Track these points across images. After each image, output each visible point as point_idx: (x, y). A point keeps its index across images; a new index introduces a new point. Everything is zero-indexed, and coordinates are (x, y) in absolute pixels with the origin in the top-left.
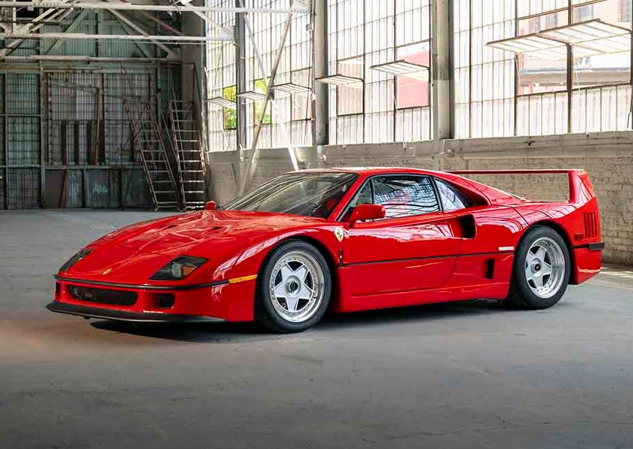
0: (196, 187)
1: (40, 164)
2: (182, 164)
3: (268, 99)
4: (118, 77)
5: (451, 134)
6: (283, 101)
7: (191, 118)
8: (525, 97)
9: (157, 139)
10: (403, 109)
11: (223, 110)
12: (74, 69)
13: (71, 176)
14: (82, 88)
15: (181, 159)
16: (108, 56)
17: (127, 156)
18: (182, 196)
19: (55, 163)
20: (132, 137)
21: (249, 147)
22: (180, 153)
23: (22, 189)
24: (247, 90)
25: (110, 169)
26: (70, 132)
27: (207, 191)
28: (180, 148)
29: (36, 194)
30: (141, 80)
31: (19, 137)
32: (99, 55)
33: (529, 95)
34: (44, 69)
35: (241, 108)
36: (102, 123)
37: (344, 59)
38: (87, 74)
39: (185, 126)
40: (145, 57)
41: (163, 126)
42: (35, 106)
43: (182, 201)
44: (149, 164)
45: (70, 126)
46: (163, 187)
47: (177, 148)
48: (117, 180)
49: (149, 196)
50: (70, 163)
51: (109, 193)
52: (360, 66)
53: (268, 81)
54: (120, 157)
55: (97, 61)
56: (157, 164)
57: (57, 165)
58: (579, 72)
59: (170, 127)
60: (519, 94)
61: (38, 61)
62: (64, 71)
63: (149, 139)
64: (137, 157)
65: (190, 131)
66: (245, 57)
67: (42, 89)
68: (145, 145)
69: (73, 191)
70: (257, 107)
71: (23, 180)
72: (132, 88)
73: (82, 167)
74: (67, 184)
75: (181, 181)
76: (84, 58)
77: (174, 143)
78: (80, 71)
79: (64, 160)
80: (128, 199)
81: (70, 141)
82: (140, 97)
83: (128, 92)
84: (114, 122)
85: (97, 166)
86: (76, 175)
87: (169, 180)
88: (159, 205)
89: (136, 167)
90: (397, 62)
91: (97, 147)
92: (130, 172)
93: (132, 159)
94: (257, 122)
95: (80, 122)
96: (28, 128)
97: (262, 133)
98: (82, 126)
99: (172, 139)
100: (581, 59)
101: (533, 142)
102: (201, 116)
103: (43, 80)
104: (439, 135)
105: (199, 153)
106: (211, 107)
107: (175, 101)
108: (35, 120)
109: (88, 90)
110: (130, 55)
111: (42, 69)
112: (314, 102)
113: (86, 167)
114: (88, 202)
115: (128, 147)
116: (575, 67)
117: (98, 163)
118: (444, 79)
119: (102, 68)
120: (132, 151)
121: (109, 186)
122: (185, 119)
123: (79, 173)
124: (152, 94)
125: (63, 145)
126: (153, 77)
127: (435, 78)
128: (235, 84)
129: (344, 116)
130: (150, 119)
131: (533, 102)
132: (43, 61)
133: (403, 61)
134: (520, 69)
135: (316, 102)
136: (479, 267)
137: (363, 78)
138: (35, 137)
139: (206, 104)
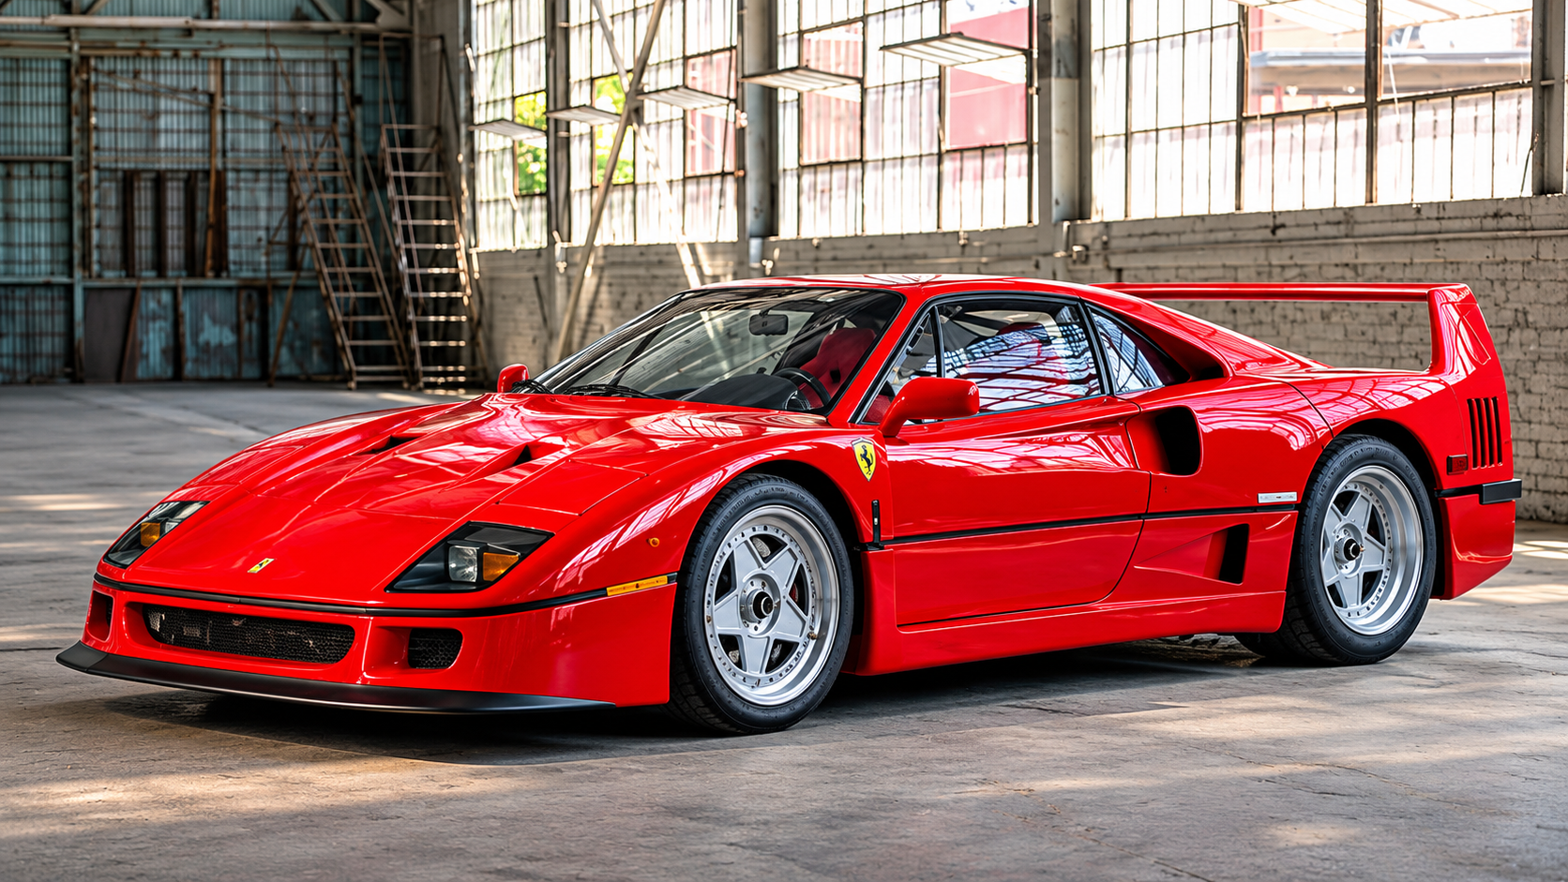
0: (446, 331)
1: (71, 275)
2: (412, 277)
3: (628, 122)
4: (260, 67)
5: (1080, 208)
6: (664, 128)
7: (434, 168)
8: (1264, 121)
9: (352, 217)
10: (961, 151)
11: (513, 149)
12: (155, 50)
13: (149, 304)
14: (174, 92)
15: (411, 264)
16: (237, 19)
17: (280, 257)
18: (412, 353)
19: (109, 274)
20: (293, 211)
21: (579, 238)
22: (409, 252)
23: (28, 336)
24: (573, 103)
25: (239, 288)
26: (144, 197)
27: (473, 340)
28: (407, 240)
29: (59, 344)
30: (314, 75)
31: (22, 211)
32: (215, 14)
33: (1273, 117)
34: (81, 48)
35: (560, 144)
36: (221, 175)
37: (818, 29)
38: (184, 59)
39: (421, 186)
40: (327, 19)
41: (368, 186)
42: (57, 136)
43: (412, 363)
44: (334, 276)
45: (143, 184)
46: (369, 331)
47: (399, 240)
48: (256, 314)
49: (333, 354)
50: (145, 274)
51: (239, 344)
52: (856, 43)
53: (627, 80)
54: (263, 259)
55: (209, 30)
56: (352, 275)
57: (112, 277)
58: (1396, 61)
59: (383, 187)
60: (1250, 114)
61: (65, 30)
62: (130, 53)
63: (335, 217)
64: (307, 258)
65: (434, 198)
66: (567, 21)
67: (75, 96)
68: (325, 231)
69: (154, 341)
70: (598, 142)
71: (29, 313)
72: (293, 95)
73: (172, 283)
74: (138, 324)
75: (411, 317)
76: (179, 21)
77: (393, 226)
78: (168, 54)
79: (128, 264)
80: (285, 361)
81: (144, 219)
82: (311, 117)
83: (284, 103)
84: (250, 176)
85: (210, 282)
86: (159, 302)
87: (382, 314)
88: (360, 373)
89: (301, 282)
90: (948, 36)
91: (210, 234)
92: (289, 294)
93: (293, 265)
94: (599, 179)
95: (169, 175)
96: (42, 188)
97: (611, 206)
98: (175, 184)
99: (389, 218)
100: (1402, 30)
101: (1283, 226)
102: (459, 165)
103: (77, 72)
104: (1055, 212)
105: (454, 251)
106: (484, 140)
107: (395, 126)
108: (58, 170)
109: (187, 97)
110: (288, 16)
111: (76, 47)
112: (740, 132)
113: (182, 282)
114: (189, 368)
115: (283, 236)
116: (1386, 49)
117: (210, 274)
118: (1069, 76)
119: (222, 46)
120: (293, 247)
121: (237, 329)
122: (420, 170)
123: (166, 297)
124: (341, 109)
125: (127, 229)
126: (343, 68)
127: (1045, 72)
128: (543, 86)
129: (815, 166)
130: (336, 168)
131: (1283, 133)
132: (78, 28)
133: (960, 35)
134: (1252, 54)
135: (747, 131)
136: (1204, 551)
137: (860, 75)
138: (59, 210)
139: (471, 135)
